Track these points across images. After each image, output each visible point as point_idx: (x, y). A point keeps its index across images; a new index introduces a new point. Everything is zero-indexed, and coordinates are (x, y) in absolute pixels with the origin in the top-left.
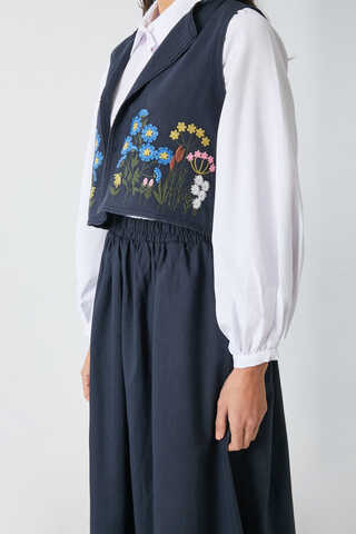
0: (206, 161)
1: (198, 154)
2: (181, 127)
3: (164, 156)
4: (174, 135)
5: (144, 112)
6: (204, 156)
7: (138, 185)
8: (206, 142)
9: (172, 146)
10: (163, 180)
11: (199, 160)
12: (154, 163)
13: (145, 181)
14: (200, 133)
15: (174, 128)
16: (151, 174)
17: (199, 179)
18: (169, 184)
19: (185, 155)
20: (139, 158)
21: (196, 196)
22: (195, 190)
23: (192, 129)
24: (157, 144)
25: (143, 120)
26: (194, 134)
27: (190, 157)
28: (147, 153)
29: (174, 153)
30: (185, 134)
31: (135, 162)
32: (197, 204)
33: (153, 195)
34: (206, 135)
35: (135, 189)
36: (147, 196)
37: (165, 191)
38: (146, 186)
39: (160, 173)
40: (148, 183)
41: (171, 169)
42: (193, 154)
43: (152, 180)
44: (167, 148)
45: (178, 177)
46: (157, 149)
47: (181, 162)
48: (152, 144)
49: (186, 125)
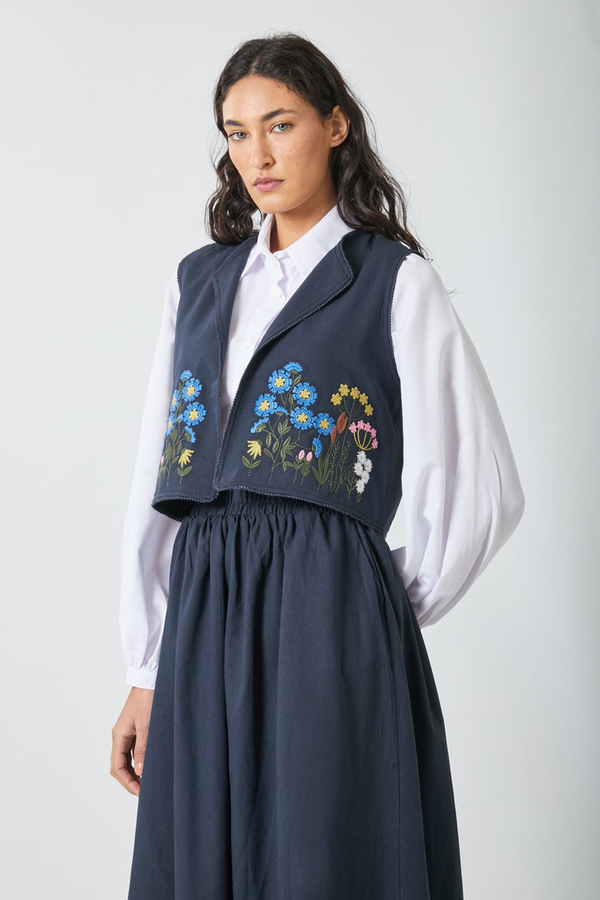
0: (369, 433)
1: (361, 424)
2: (344, 389)
3: (325, 424)
4: (336, 400)
5: (294, 367)
6: (367, 427)
7: (292, 458)
8: (369, 410)
9: (333, 413)
10: (324, 454)
11: (363, 432)
12: (312, 432)
13: (302, 454)
14: (364, 399)
15: (336, 391)
16: (308, 448)
17: (362, 456)
18: (331, 458)
19: (348, 425)
20: (290, 424)
21: (359, 478)
22: (358, 469)
23: (355, 393)
24: (315, 409)
25: (293, 376)
26: (357, 400)
27: (353, 428)
28: (302, 418)
29: (335, 423)
30: (348, 399)
31: (283, 429)
32: (360, 487)
33: (311, 472)
34: (370, 402)
35: (286, 463)
36: (305, 474)
37: (326, 468)
38: (303, 461)
39: (320, 446)
40: (305, 456)
41: (333, 441)
42: (356, 424)
43: (310, 453)
44: (327, 415)
45: (340, 451)
46: (315, 414)
47: (343, 433)
48: (309, 408)
49: (349, 388)
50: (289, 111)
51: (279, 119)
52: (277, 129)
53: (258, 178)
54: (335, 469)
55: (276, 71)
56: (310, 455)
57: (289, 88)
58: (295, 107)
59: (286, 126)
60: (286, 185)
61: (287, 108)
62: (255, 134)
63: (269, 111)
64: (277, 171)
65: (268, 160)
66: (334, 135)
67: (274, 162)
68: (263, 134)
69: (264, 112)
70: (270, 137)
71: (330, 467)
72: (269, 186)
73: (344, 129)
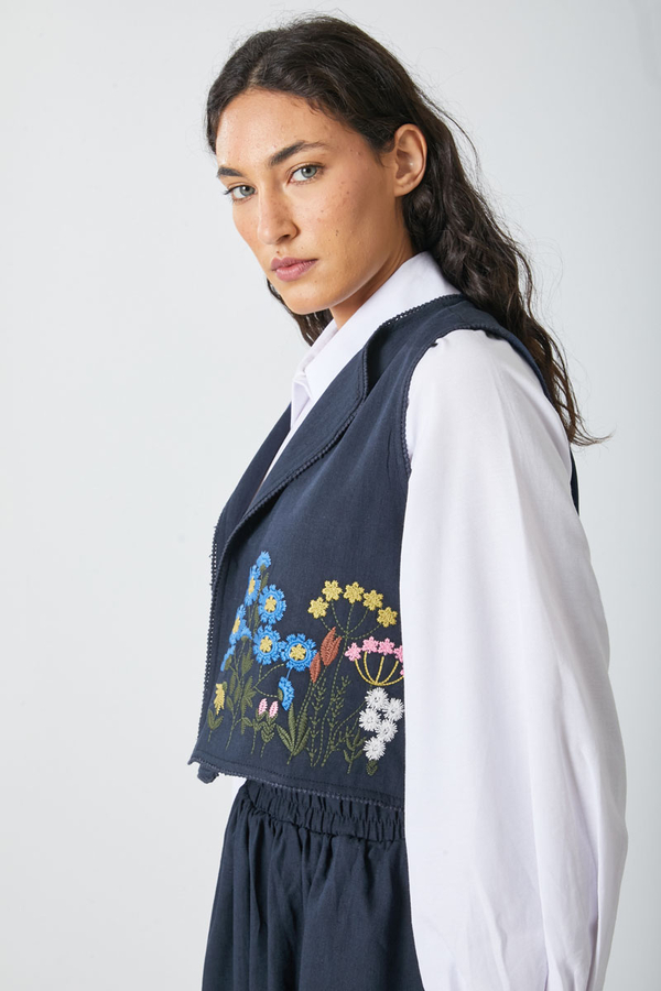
0: (391, 658)
1: (370, 645)
2: (332, 590)
3: (298, 652)
4: (317, 609)
5: (264, 559)
6: (387, 647)
7: (252, 712)
8: (386, 618)
9: (314, 631)
10: (297, 702)
11: (374, 656)
12: (279, 668)
13: (264, 703)
14: (373, 600)
15: (317, 593)
16: (272, 692)
17: (376, 698)
18: (310, 712)
19: (343, 647)
20: (253, 656)
22: (368, 720)
23: (353, 593)
25: (263, 574)
26: (359, 604)
27: (353, 653)
28: (266, 645)
29: (319, 647)
30: (342, 603)
31: (247, 665)
33: (277, 734)
34: (387, 603)
35: (246, 721)
36: (267, 739)
37: (301, 727)
38: (264, 719)
39: (291, 690)
40: (268, 709)
41: (314, 679)
42: (360, 645)
43: (275, 704)
44: (303, 637)
45: (327, 696)
46: (283, 639)
47: (334, 663)
48: (275, 627)
49: (342, 585)
50: (313, 145)
51: (299, 158)
52: (299, 176)
53: (275, 261)
54: (318, 728)
55: (288, 78)
56: (275, 706)
57: (312, 105)
58: (324, 137)
59: (312, 169)
60: (321, 267)
61: (310, 139)
62: (262, 188)
63: (281, 147)
64: (304, 245)
65: (286, 229)
66: (400, 176)
67: (298, 232)
68: (275, 186)
69: (273, 150)
70: (287, 189)
71: (308, 723)
72: (295, 270)
73: (417, 164)
